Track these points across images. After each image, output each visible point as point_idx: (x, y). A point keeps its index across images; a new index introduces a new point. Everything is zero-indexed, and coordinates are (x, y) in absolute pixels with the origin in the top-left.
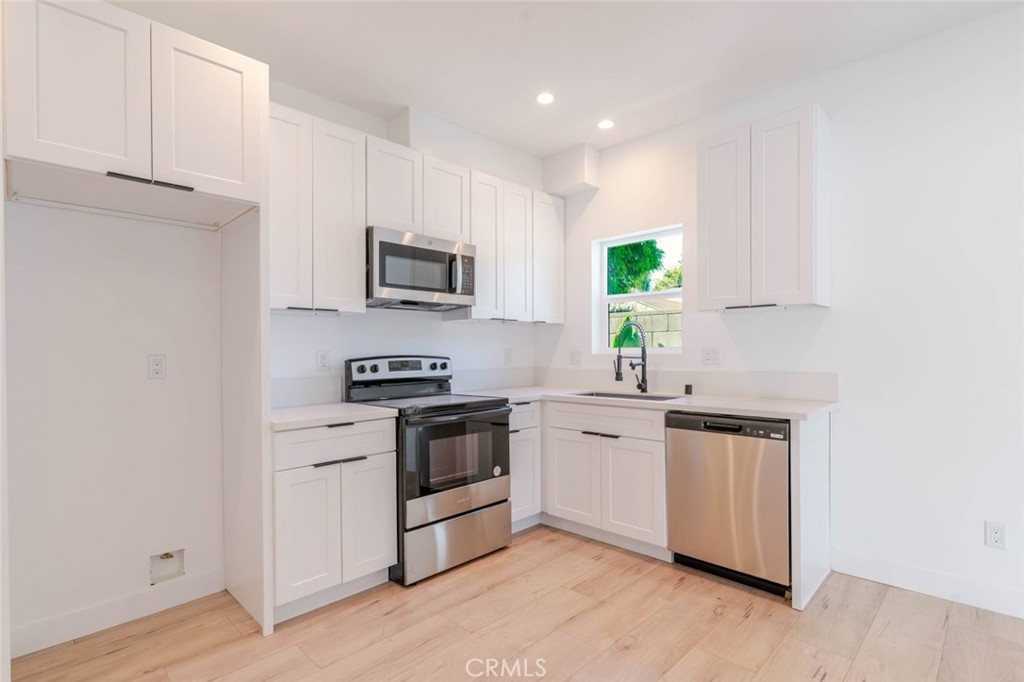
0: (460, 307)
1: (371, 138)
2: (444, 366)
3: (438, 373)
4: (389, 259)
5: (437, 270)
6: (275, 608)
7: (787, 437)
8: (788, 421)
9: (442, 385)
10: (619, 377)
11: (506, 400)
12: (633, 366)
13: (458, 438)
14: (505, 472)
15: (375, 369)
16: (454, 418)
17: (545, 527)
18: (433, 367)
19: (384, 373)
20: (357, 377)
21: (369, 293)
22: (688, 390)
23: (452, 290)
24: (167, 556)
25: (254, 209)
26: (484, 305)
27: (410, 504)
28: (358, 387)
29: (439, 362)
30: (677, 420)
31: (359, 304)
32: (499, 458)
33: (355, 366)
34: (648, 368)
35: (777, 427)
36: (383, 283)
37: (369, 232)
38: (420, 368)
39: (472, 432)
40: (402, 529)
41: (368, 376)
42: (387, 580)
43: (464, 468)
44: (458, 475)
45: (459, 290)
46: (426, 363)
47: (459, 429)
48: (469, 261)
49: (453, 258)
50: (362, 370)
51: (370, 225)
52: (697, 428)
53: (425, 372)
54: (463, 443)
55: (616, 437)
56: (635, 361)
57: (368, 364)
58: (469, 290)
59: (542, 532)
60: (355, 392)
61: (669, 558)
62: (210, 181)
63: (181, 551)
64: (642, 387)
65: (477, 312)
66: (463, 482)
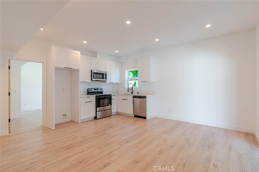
0: (104, 81)
1: (92, 57)
2: (102, 90)
3: (101, 91)
4: (94, 74)
5: (101, 76)
6: (81, 120)
7: (146, 98)
8: (146, 96)
9: (102, 93)
10: (128, 91)
11: (111, 95)
12: (130, 90)
13: (104, 100)
14: (111, 105)
15: (92, 90)
16: (103, 97)
17: (118, 114)
18: (100, 90)
19: (93, 91)
20: (89, 91)
21: (91, 79)
22: (138, 93)
23: (103, 79)
24: (64, 115)
25: (78, 70)
26: (108, 81)
27: (97, 108)
28: (89, 93)
29: (101, 89)
30: (134, 97)
31: (90, 81)
32: (110, 103)
33: (89, 90)
34: (133, 90)
35: (145, 97)
36: (93, 78)
37: (91, 71)
38: (98, 90)
39: (106, 99)
40: (96, 111)
41: (91, 91)
42: (94, 119)
43: (105, 104)
44: (104, 105)
45: (104, 79)
46: (99, 89)
47: (104, 98)
48: (106, 74)
49: (103, 74)
50: (90, 90)
51: (92, 70)
52: (136, 98)
53: (99, 91)
54: (105, 100)
55: (127, 100)
56: (130, 89)
57: (91, 89)
58: (106, 78)
59: (117, 115)
60: (89, 94)
61: (133, 116)
62: (74, 67)
63: (66, 115)
64: (132, 93)
65: (107, 82)
66: (105, 106)
